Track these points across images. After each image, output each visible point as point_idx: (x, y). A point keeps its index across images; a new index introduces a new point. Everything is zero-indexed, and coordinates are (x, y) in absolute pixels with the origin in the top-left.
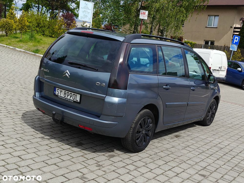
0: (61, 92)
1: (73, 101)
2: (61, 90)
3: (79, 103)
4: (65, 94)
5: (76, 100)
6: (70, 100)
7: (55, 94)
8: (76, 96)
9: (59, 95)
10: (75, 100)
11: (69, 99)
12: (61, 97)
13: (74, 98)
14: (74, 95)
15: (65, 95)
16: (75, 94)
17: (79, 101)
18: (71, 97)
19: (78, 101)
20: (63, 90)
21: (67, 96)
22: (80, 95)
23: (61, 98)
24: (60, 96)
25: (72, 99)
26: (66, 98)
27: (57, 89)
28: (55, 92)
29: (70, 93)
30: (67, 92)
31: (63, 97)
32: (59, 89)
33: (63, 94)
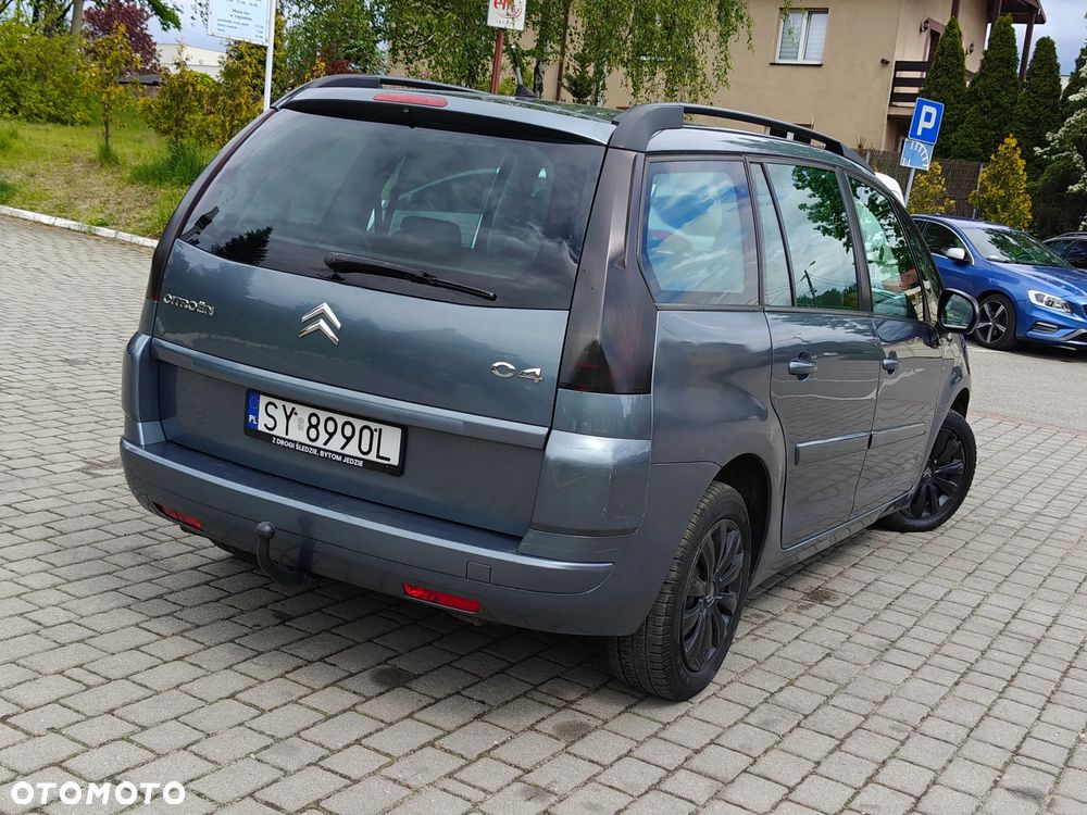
0: (288, 418)
1: (361, 463)
2: (290, 407)
3: (397, 471)
4: (311, 426)
5: (378, 457)
6: (344, 456)
7: (252, 431)
8: (376, 434)
9: (280, 431)
10: (372, 457)
11: (339, 454)
12: (289, 441)
13: (365, 448)
14: (366, 433)
15: (313, 433)
16: (373, 426)
17: (395, 461)
18: (348, 439)
19: (388, 459)
20: (299, 408)
21: (324, 436)
22: (398, 431)
23: (292, 450)
24: (285, 439)
25: (352, 449)
26: (319, 449)
27: (263, 400)
28: (251, 417)
29: (341, 419)
30: (323, 415)
31: (301, 444)
32: (279, 403)
33: (300, 428)
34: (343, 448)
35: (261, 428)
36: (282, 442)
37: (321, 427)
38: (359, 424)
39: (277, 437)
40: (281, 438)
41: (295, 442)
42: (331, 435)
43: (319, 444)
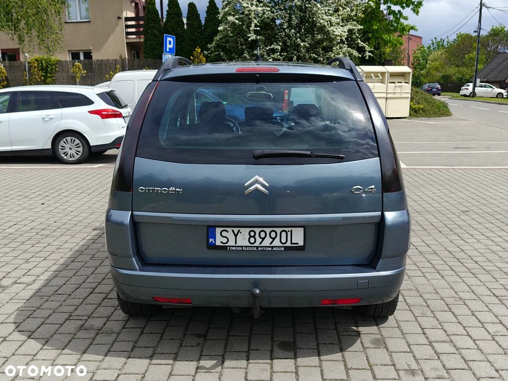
0: (236, 236)
1: (283, 249)
2: (236, 230)
3: (301, 249)
4: (251, 237)
5: (292, 243)
6: (272, 247)
7: (213, 247)
8: (289, 234)
9: (232, 243)
10: (288, 244)
11: (270, 247)
12: (238, 247)
13: (284, 240)
14: (284, 234)
15: (252, 240)
16: (287, 229)
17: (301, 243)
18: (274, 239)
19: (297, 244)
20: (241, 230)
21: (259, 240)
22: (303, 229)
23: (242, 250)
24: (235, 247)
25: (277, 243)
26: (257, 247)
27: (218, 230)
28: (211, 240)
29: (268, 230)
30: (257, 230)
31: (246, 247)
32: (229, 229)
33: (244, 239)
34: (271, 244)
35: (218, 243)
36: (234, 248)
37: (257, 236)
38: (278, 230)
39: (230, 246)
40: (233, 246)
41: (242, 247)
42: (263, 239)
43: (257, 244)
